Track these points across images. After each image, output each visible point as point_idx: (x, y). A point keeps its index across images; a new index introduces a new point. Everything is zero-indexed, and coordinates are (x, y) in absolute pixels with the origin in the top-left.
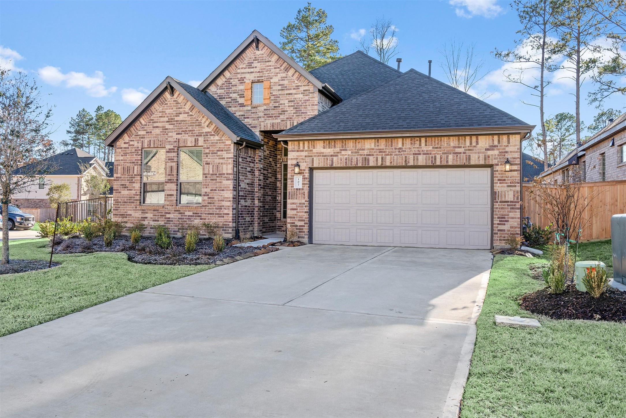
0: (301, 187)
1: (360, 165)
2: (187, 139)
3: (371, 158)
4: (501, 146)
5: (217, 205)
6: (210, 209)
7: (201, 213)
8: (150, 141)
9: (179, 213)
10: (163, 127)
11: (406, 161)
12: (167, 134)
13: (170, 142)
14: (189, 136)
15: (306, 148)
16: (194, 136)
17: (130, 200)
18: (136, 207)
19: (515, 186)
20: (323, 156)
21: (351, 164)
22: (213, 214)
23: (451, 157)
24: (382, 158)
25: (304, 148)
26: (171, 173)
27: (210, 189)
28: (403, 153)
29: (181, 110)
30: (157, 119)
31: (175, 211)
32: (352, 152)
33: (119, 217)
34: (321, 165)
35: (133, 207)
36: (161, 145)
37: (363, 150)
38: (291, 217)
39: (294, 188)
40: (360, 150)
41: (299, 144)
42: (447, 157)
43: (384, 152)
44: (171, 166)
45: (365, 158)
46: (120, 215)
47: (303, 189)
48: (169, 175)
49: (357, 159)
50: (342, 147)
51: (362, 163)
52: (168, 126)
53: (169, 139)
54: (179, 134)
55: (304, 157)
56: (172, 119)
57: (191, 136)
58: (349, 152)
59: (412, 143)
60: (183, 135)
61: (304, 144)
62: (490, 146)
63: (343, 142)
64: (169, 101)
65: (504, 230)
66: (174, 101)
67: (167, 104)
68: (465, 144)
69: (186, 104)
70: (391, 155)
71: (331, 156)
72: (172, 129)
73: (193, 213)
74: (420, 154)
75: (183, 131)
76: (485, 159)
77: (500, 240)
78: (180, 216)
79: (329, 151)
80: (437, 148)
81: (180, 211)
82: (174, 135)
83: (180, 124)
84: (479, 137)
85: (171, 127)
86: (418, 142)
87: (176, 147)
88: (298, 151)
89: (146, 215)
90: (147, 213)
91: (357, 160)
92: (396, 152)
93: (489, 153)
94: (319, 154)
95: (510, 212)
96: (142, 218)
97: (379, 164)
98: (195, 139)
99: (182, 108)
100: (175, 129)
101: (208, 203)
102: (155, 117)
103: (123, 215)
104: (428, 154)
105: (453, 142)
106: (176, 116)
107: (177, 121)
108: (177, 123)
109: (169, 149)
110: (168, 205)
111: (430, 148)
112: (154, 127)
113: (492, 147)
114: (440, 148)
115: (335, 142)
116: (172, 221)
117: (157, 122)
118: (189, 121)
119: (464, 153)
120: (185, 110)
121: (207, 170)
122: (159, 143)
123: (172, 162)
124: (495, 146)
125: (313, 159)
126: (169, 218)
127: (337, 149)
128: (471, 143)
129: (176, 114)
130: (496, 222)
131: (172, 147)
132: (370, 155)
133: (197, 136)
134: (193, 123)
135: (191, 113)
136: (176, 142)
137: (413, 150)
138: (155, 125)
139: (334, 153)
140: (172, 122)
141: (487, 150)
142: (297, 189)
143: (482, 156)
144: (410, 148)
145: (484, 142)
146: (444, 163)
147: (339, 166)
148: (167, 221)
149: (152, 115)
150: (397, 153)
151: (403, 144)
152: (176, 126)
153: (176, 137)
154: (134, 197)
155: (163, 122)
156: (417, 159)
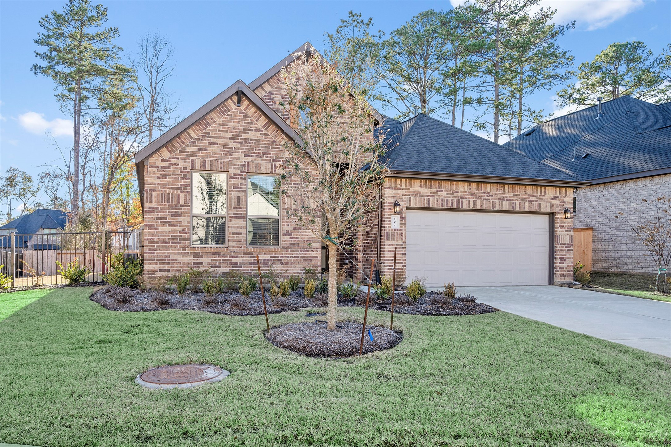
0: (399, 228)
1: (454, 207)
2: (260, 164)
3: (464, 200)
4: (561, 197)
5: (302, 246)
6: (294, 251)
7: (282, 257)
8: (205, 161)
9: (251, 257)
10: (224, 145)
11: (493, 205)
12: (231, 155)
13: (235, 165)
14: (262, 160)
15: (404, 186)
16: (270, 160)
17: (173, 239)
18: (184, 250)
19: (570, 231)
20: (420, 196)
21: (447, 206)
22: (298, 257)
23: (527, 203)
24: (473, 201)
25: (401, 186)
26: (239, 205)
27: (293, 227)
28: (490, 197)
29: (251, 125)
30: (216, 134)
31: (244, 254)
32: (447, 194)
33: (156, 264)
34: (419, 205)
35: (179, 250)
36: (221, 168)
37: (457, 192)
38: (388, 260)
39: (392, 228)
40: (455, 192)
41: (396, 181)
42: (524, 203)
43: (475, 196)
44: (238, 197)
45: (459, 200)
46: (157, 260)
47: (401, 230)
48: (235, 208)
49: (452, 200)
50: (439, 187)
51: (457, 205)
52: (231, 144)
53: (234, 162)
54: (248, 156)
55: (401, 196)
56: (238, 136)
57: (266, 160)
58: (445, 194)
59: (497, 189)
60: (254, 158)
61: (401, 181)
62: (554, 197)
63: (439, 183)
64: (233, 112)
65: (563, 268)
66: (241, 113)
67: (230, 115)
68: (537, 193)
69: (258, 119)
70: (481, 199)
71: (428, 196)
72: (239, 149)
73: (271, 257)
74: (504, 200)
75: (254, 153)
76: (551, 208)
77: (561, 276)
78: (252, 260)
79: (425, 191)
80: (516, 195)
81: (252, 254)
82: (241, 157)
83: (250, 143)
84: (547, 188)
85: (237, 146)
86: (502, 188)
87: (244, 172)
88: (395, 189)
89: (201, 260)
90: (202, 257)
91: (452, 202)
92: (484, 196)
93: (554, 202)
94: (417, 194)
95: (567, 253)
96: (194, 263)
97: (471, 207)
98: (272, 165)
99: (252, 123)
100: (242, 149)
101: (291, 244)
102: (212, 131)
103: (162, 260)
104: (509, 200)
105: (528, 190)
106: (245, 133)
107: (245, 139)
108: (245, 142)
109: (235, 175)
110: (233, 247)
111: (512, 195)
112: (210, 143)
113: (555, 198)
114: (519, 195)
115: (431, 182)
116: (241, 267)
117: (216, 137)
118: (262, 141)
119: (536, 201)
120: (257, 126)
121: (289, 204)
122: (219, 165)
123: (239, 191)
124: (558, 197)
125: (410, 198)
126: (237, 263)
127: (434, 190)
128: (541, 193)
129: (245, 129)
130: (558, 261)
131: (238, 172)
132: (463, 198)
133: (274, 161)
134: (269, 144)
135: (265, 132)
136: (244, 165)
137: (499, 195)
138: (212, 140)
139: (431, 193)
140: (238, 139)
141: (552, 199)
142: (395, 230)
143: (548, 204)
144: (496, 194)
145: (550, 192)
146: (522, 209)
147: (436, 207)
148: (233, 267)
149: (207, 127)
150: (486, 197)
151: (491, 189)
152: (244, 146)
153: (243, 159)
154: (181, 236)
155: (224, 138)
156: (502, 204)
